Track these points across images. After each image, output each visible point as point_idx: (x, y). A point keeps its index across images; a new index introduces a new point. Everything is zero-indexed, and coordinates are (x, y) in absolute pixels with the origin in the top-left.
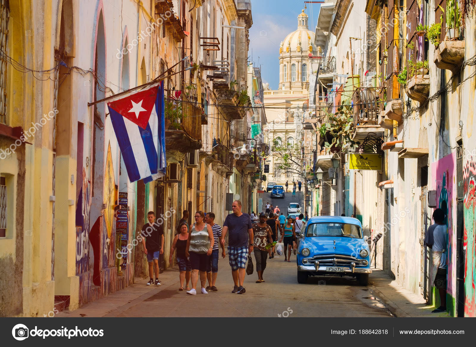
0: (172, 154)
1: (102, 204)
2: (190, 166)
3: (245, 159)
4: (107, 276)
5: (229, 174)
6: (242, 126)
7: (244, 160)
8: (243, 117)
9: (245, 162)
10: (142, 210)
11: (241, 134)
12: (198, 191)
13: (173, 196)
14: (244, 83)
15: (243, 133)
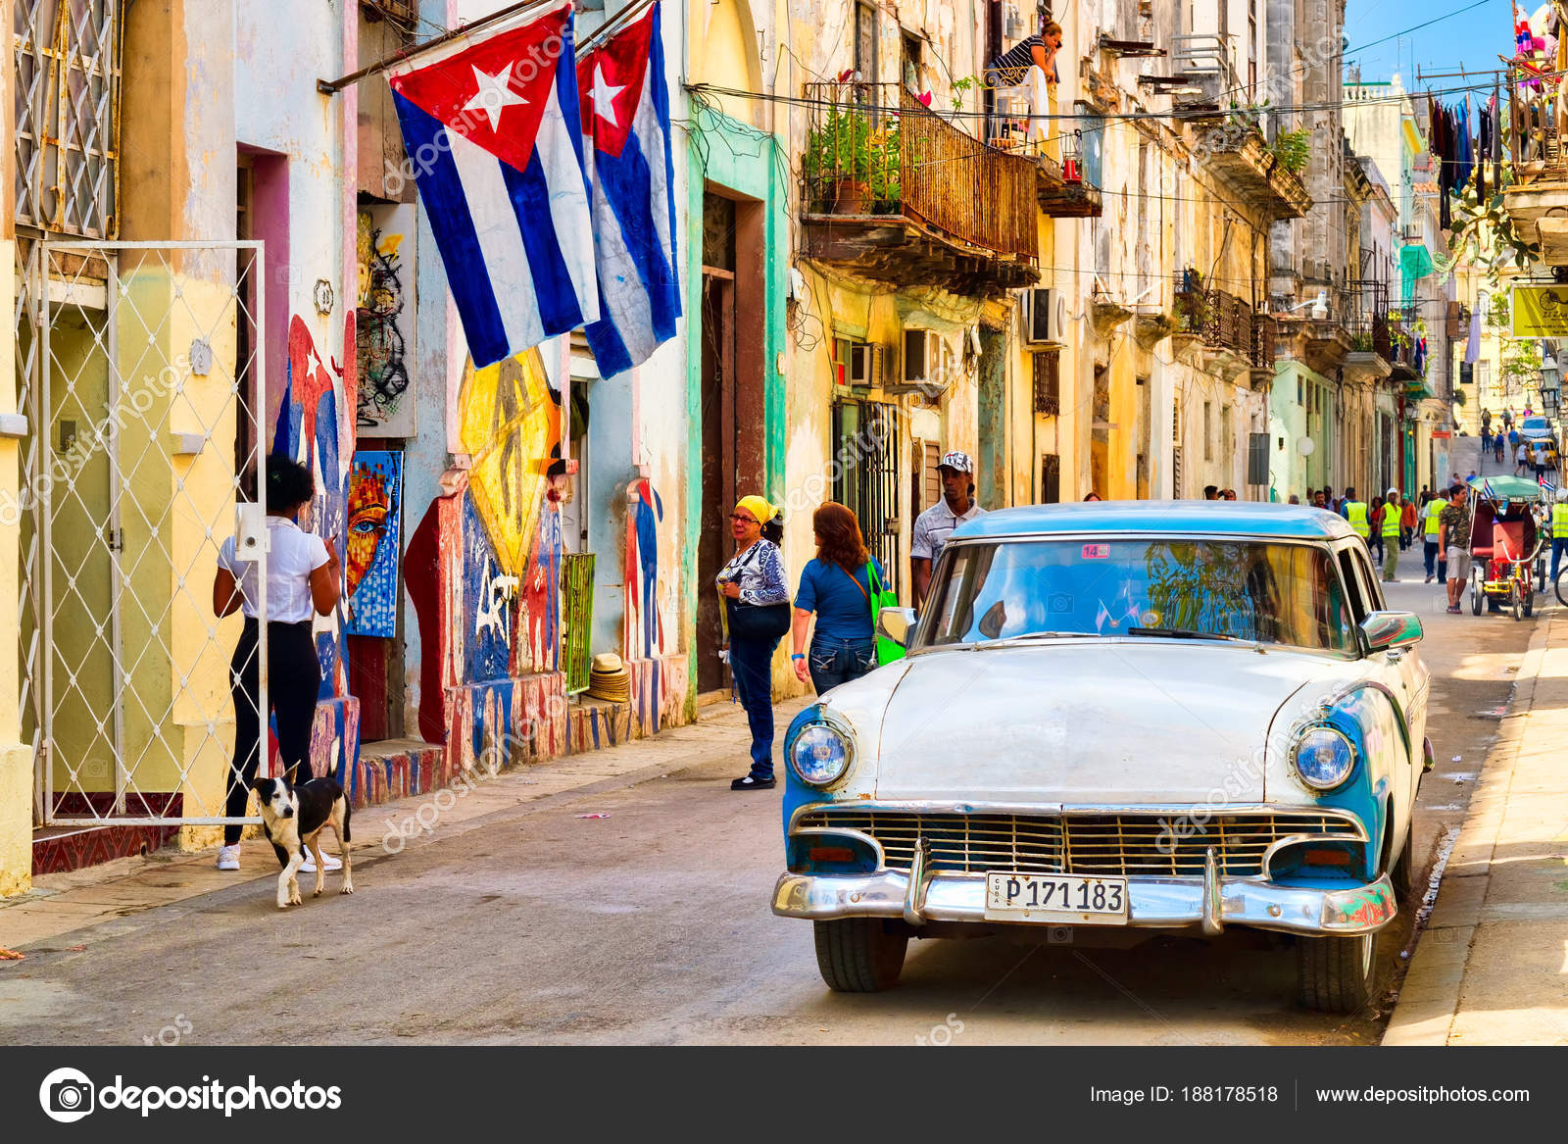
0: (917, 299)
1: (442, 456)
2: (1035, 344)
3: (1330, 336)
4: (489, 706)
5: (1258, 376)
6: (1321, 243)
7: (1329, 340)
8: (1306, 210)
9: (1332, 345)
10: (757, 477)
11: (1319, 265)
12: (1101, 425)
13: (946, 437)
14: (1327, 118)
15: (1324, 260)
